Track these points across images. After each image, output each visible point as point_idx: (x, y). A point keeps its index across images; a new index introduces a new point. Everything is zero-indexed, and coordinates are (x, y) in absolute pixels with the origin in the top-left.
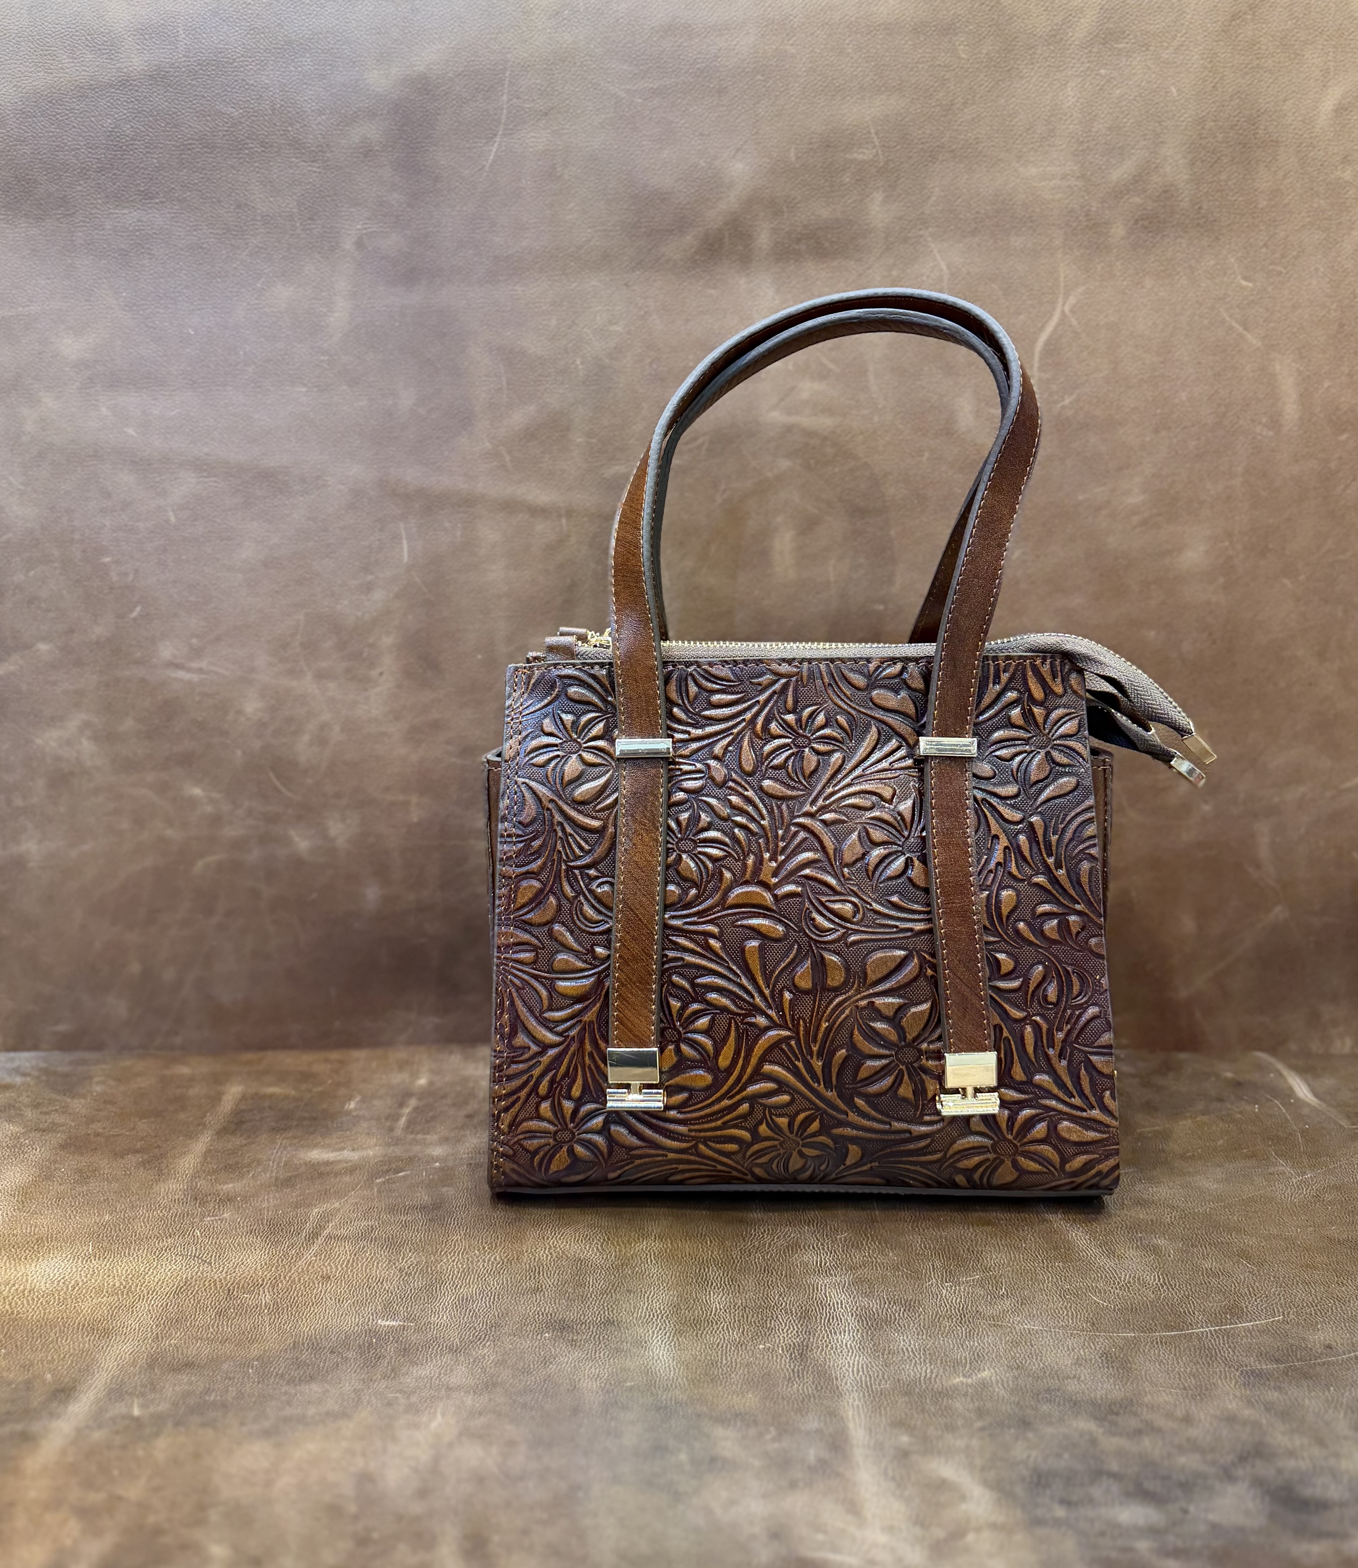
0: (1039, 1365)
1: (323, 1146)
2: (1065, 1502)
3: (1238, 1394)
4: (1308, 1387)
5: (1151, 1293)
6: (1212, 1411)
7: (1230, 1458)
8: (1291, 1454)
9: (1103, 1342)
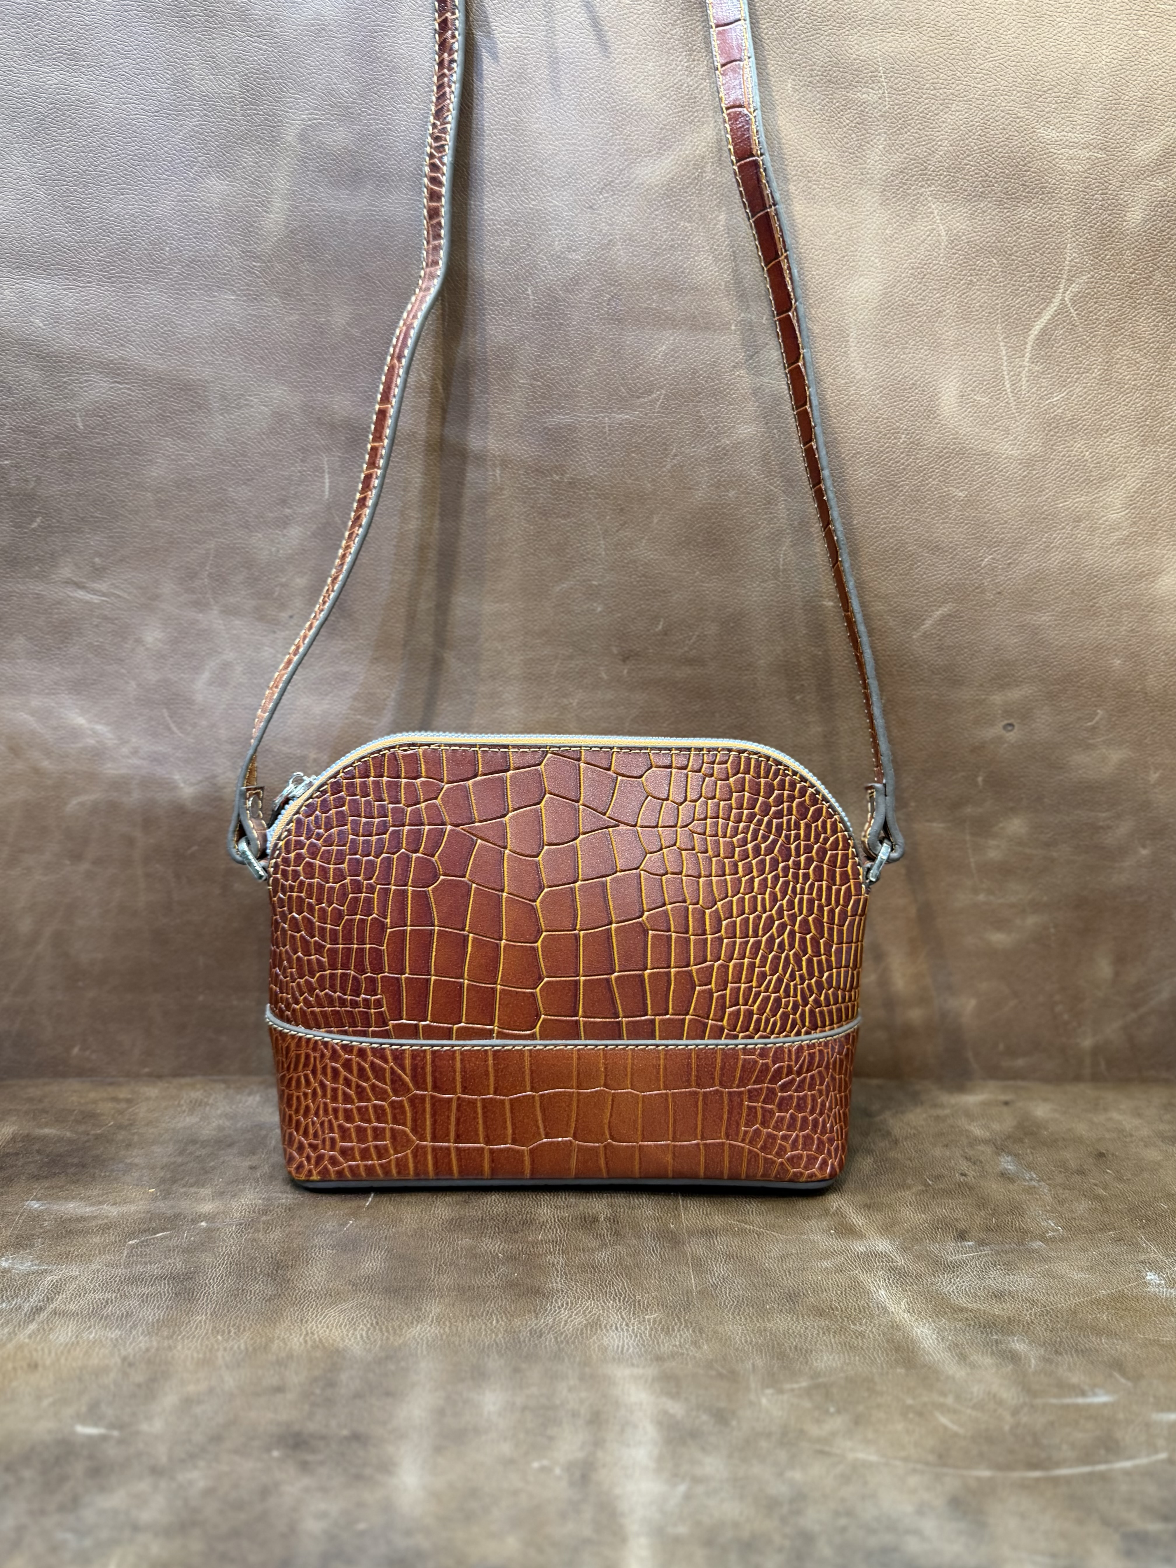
0: (873, 1511)
1: (81, 1199)
5: (1008, 1416)
9: (952, 1481)
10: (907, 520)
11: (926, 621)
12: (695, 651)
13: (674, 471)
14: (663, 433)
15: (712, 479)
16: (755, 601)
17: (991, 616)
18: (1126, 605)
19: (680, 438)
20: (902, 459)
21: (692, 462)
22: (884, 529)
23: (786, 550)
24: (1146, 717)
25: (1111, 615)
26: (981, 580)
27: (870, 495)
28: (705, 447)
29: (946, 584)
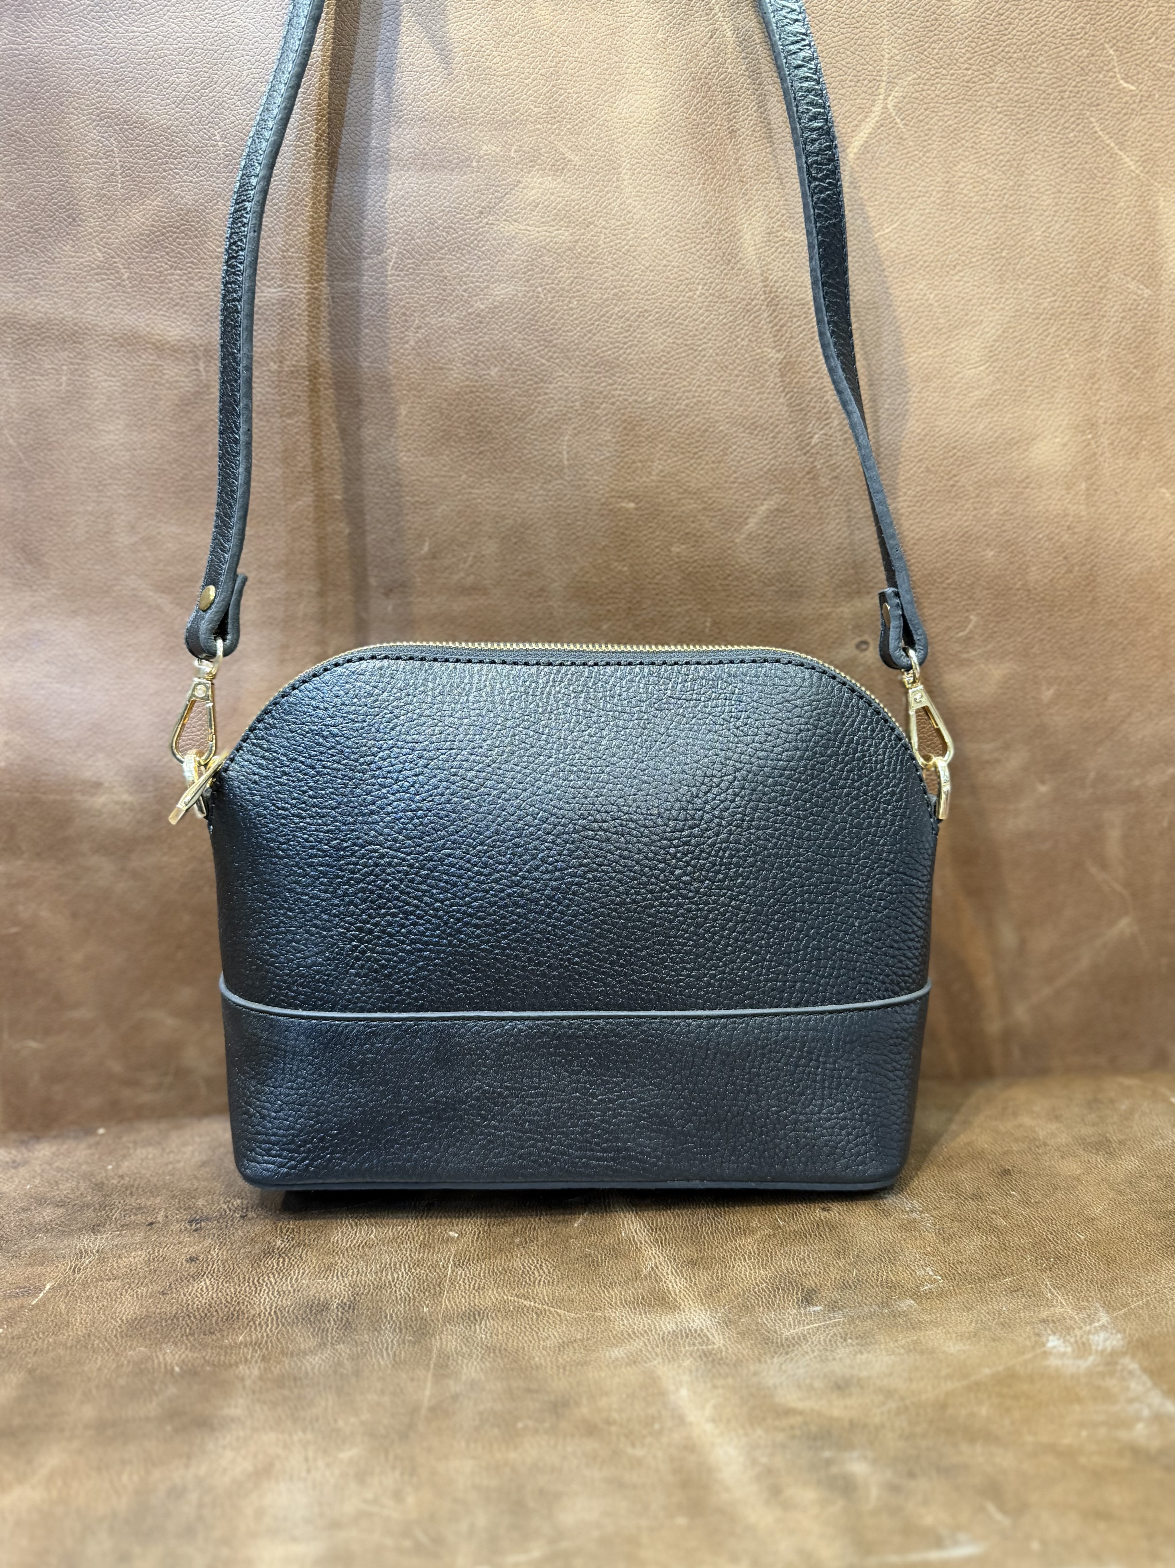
10: (714, 391)
11: (750, 520)
12: (472, 577)
13: (420, 348)
14: (401, 300)
15: (467, 355)
16: (539, 509)
17: (829, 507)
18: (995, 481)
19: (423, 306)
20: (701, 315)
21: (441, 335)
22: (687, 405)
23: (569, 440)
24: (1030, 620)
25: (978, 496)
26: (813, 462)
27: (665, 363)
28: (455, 315)
29: (769, 470)
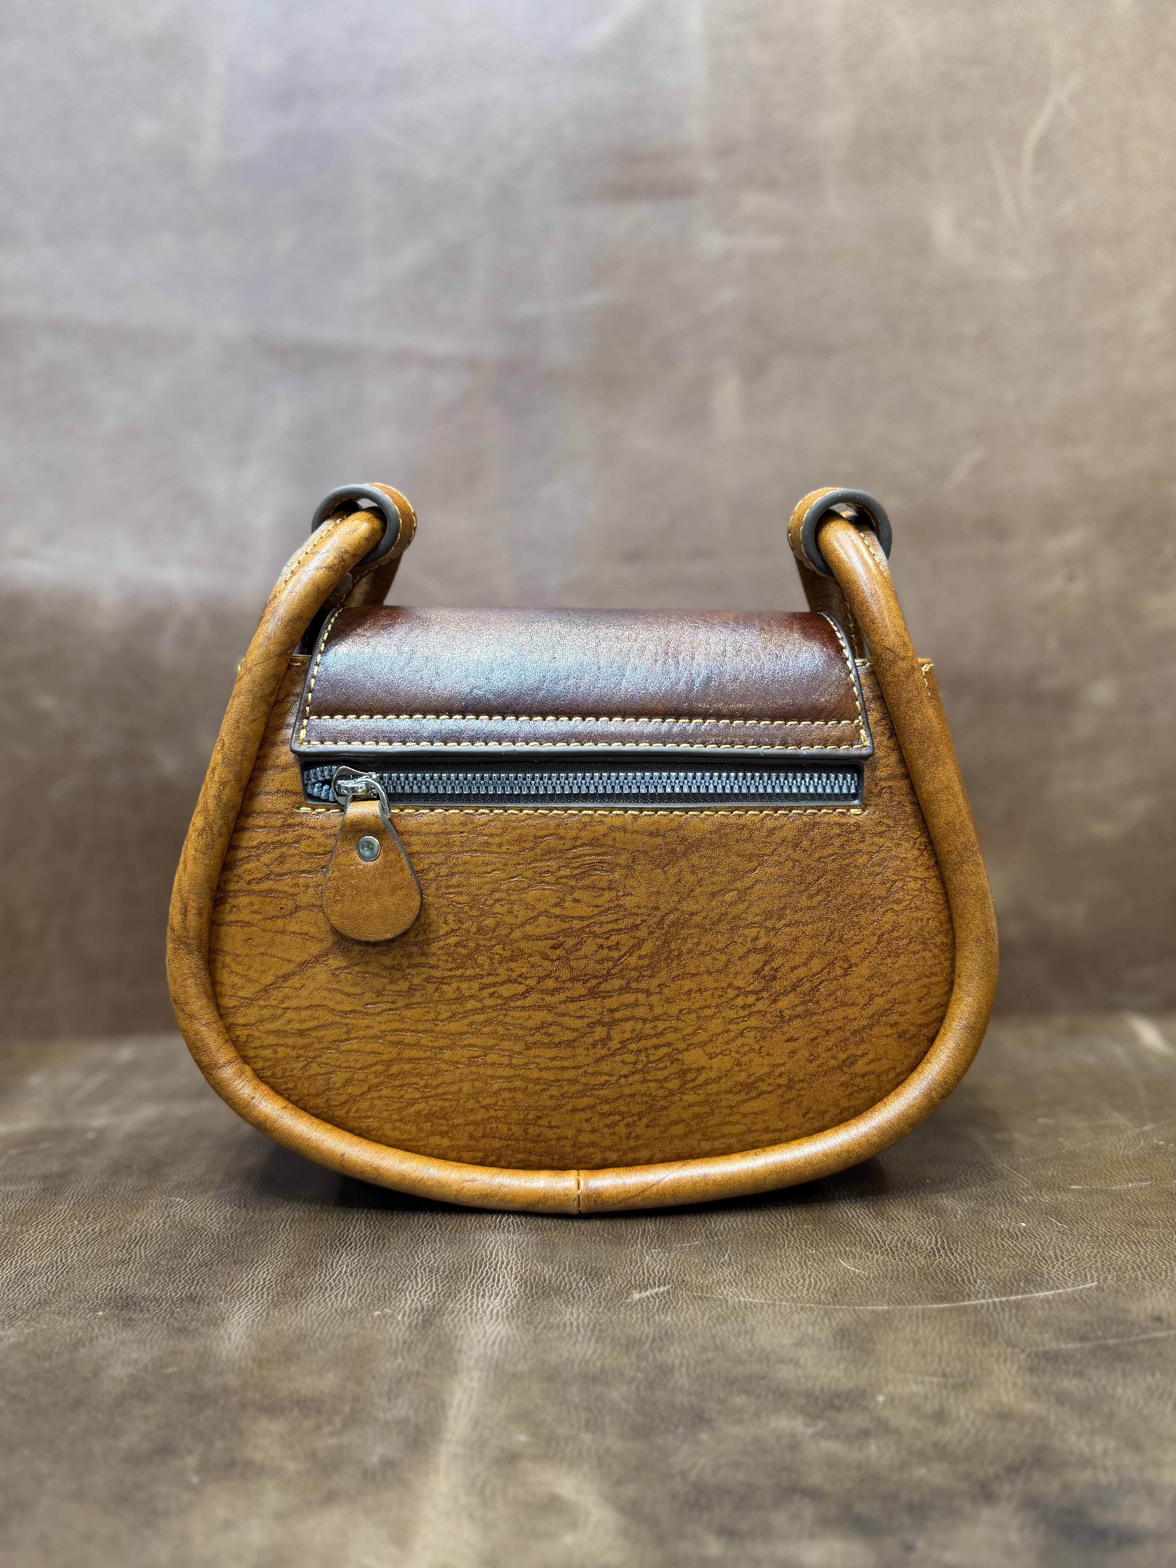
0: (746, 1345)
2: (728, 1533)
3: (1020, 1382)
4: (1123, 1371)
5: (921, 1259)
6: (978, 1406)
7: (992, 1470)
8: (1085, 1463)
9: (843, 1316)
